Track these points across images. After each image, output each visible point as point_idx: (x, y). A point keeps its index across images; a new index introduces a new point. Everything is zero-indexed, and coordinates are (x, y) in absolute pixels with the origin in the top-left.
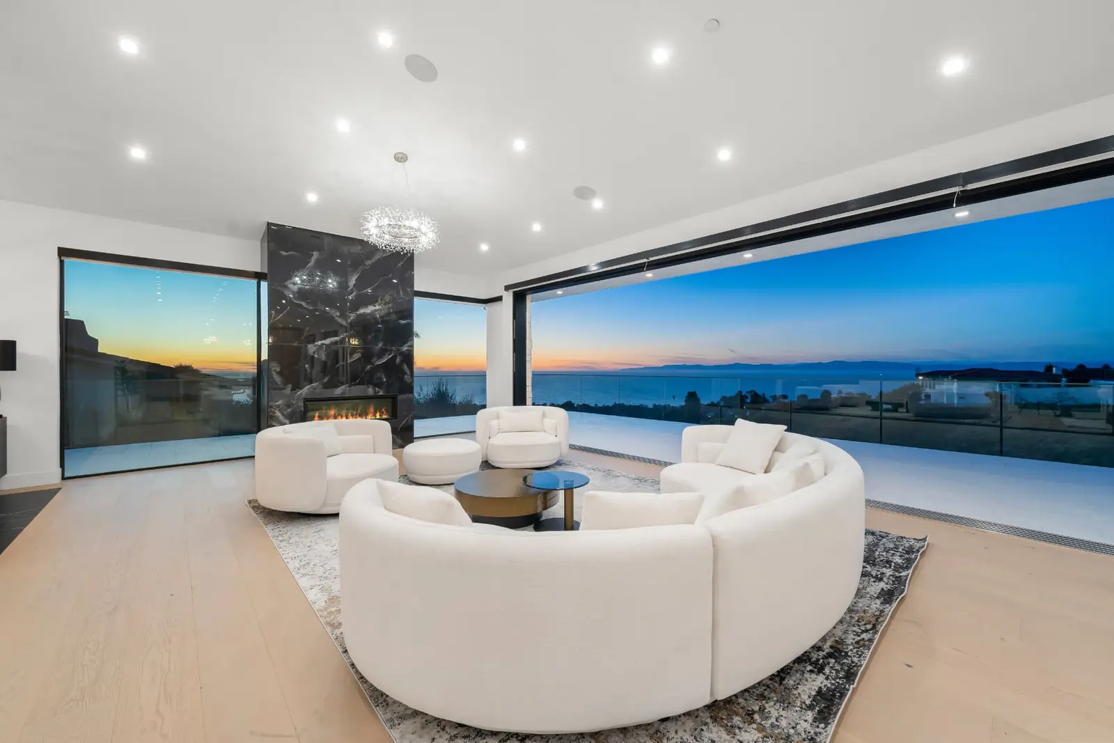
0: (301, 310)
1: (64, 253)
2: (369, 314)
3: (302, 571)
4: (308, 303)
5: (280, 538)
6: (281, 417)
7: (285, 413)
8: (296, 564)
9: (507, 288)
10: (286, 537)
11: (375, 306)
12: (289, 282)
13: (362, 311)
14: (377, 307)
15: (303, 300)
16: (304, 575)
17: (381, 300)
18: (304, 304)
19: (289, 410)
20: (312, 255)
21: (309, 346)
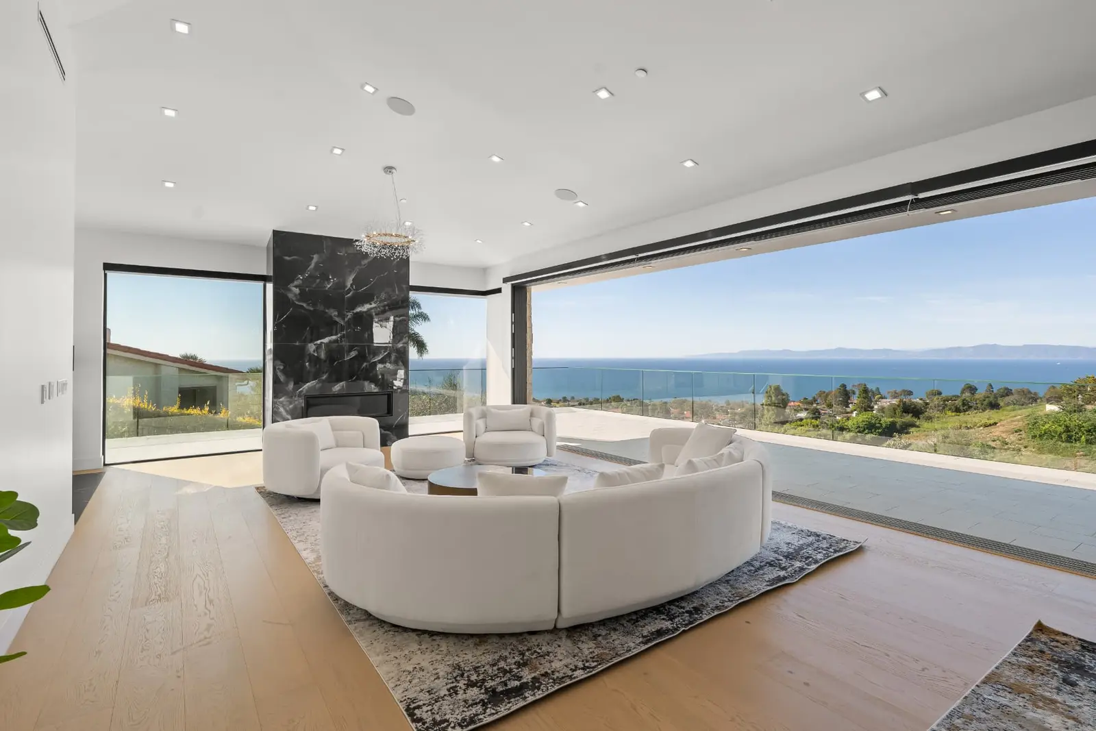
0: (303, 311)
1: (108, 267)
2: (366, 312)
3: (298, 539)
4: (308, 305)
5: (283, 516)
6: (284, 413)
7: (288, 409)
8: (294, 534)
9: (506, 280)
10: (287, 515)
11: (371, 304)
12: (291, 285)
13: (359, 309)
14: (373, 305)
15: (304, 302)
16: (300, 541)
17: (377, 298)
18: (305, 305)
19: (291, 406)
20: (313, 258)
21: (310, 345)
